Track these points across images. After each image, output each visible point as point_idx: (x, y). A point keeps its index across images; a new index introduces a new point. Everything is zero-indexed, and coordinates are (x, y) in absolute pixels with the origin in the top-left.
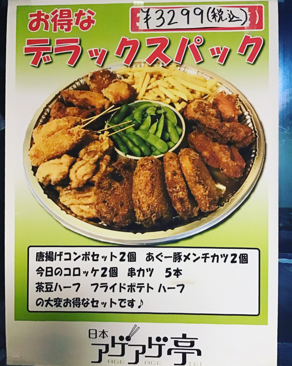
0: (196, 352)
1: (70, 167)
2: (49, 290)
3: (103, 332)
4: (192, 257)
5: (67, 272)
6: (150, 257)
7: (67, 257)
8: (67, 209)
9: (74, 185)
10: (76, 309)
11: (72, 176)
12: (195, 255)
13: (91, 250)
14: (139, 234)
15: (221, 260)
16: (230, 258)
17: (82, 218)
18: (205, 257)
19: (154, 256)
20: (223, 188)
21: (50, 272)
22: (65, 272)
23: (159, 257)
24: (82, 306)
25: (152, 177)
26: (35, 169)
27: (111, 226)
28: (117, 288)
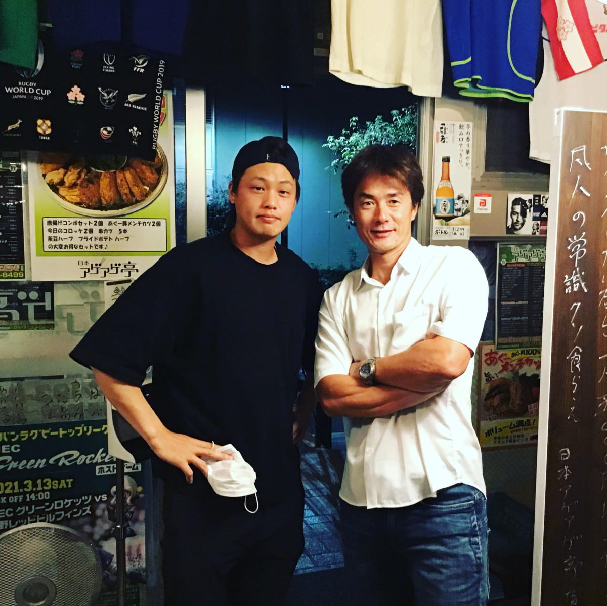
0: (135, 271)
1: (64, 175)
2: (55, 240)
3: (86, 262)
4: (133, 223)
5: (65, 231)
6: (110, 223)
7: (65, 223)
8: (63, 198)
9: (67, 185)
10: (71, 250)
11: (66, 180)
12: (134, 222)
13: (78, 220)
14: (104, 212)
15: (147, 224)
16: (152, 224)
17: (72, 203)
18: (139, 223)
19: (113, 223)
20: (148, 188)
21: (55, 231)
22: (64, 231)
23: (116, 223)
24: (74, 248)
25: (110, 182)
26: (44, 176)
27: (89, 207)
28: (93, 239)
